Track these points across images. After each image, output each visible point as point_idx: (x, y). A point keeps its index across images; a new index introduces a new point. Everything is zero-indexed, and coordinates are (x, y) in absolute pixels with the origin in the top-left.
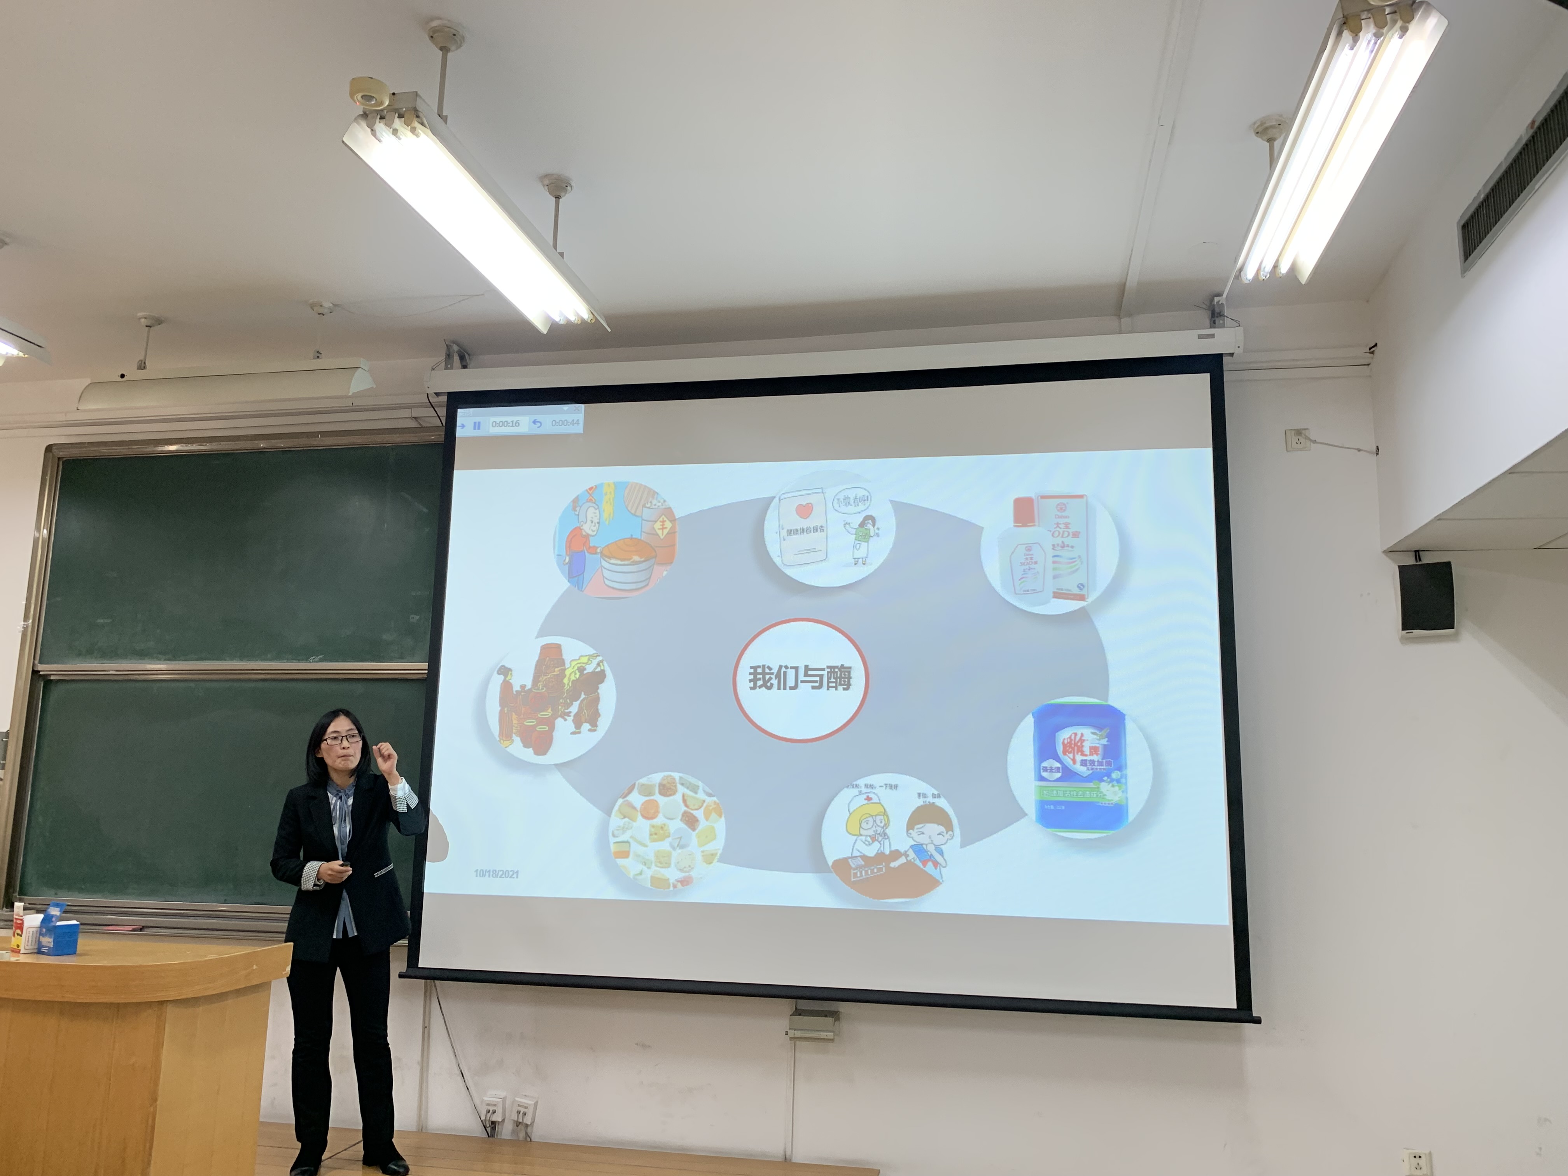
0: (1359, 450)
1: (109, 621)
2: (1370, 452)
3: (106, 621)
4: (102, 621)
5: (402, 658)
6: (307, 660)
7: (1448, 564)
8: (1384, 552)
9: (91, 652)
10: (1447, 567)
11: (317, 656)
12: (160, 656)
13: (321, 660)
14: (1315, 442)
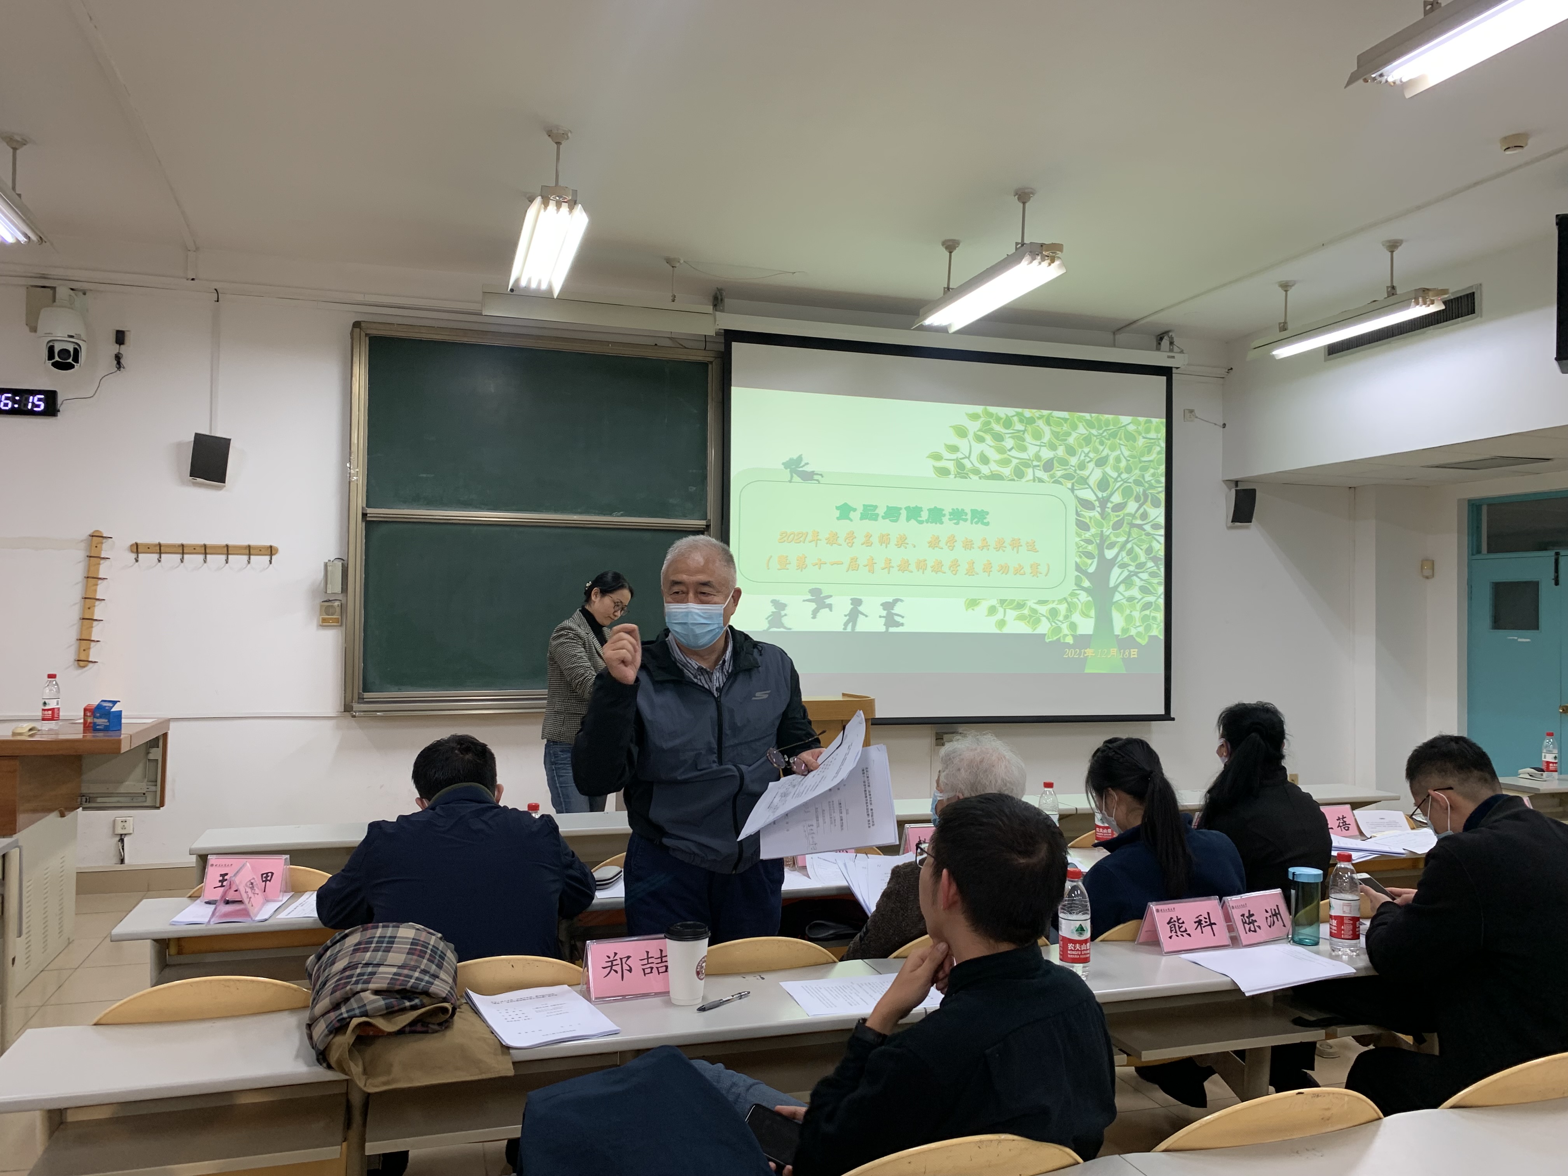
0: (1215, 424)
1: (432, 475)
2: (1220, 426)
3: (429, 475)
4: (424, 475)
5: (684, 516)
6: (611, 515)
7: (1254, 491)
8: (1223, 481)
9: (417, 500)
10: (1253, 491)
11: (619, 512)
12: (483, 506)
13: (622, 515)
14: (1197, 417)
